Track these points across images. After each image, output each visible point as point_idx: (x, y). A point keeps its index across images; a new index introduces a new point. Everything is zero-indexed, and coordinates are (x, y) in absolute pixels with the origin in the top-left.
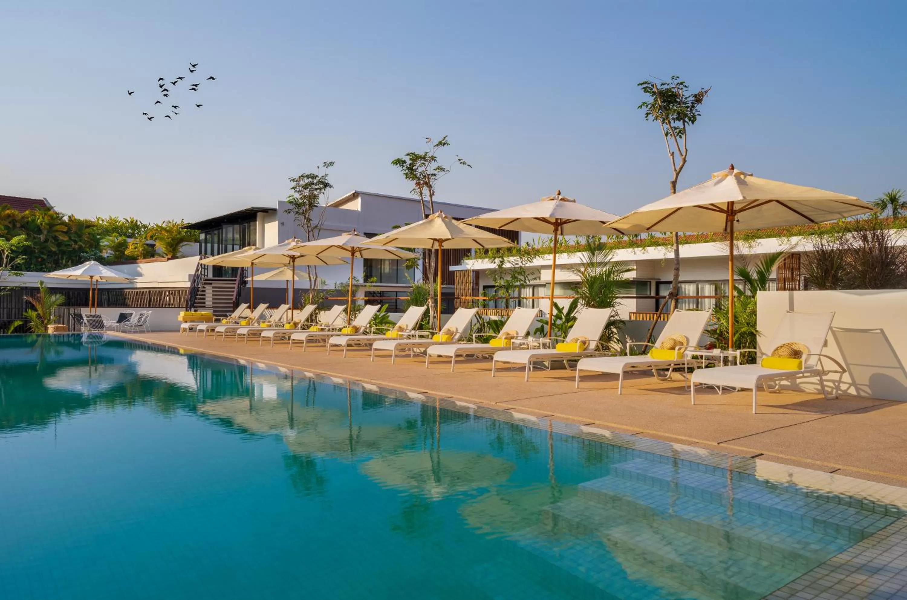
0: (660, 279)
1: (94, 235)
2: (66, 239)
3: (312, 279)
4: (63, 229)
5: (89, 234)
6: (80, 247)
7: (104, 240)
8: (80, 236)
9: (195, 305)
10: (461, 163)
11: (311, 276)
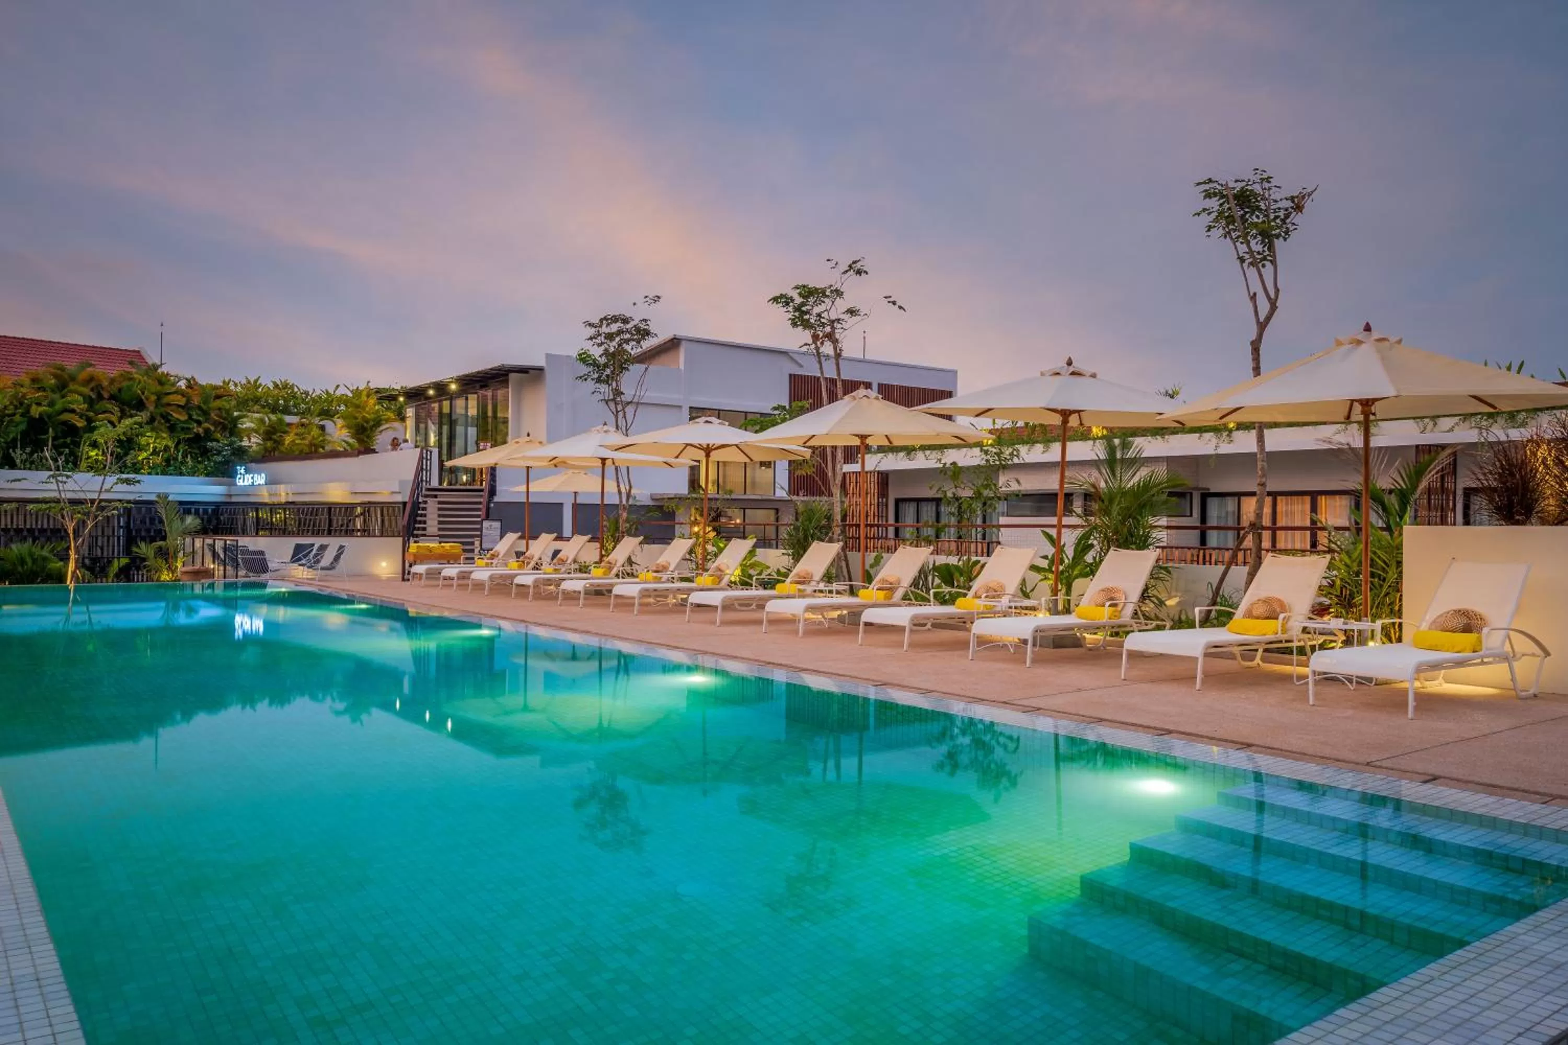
0: (1208, 489)
1: (228, 411)
2: (183, 417)
3: (623, 490)
4: (179, 401)
5: (220, 409)
6: (207, 431)
7: (245, 420)
8: (205, 413)
9: (415, 532)
10: (889, 302)
11: (622, 486)
